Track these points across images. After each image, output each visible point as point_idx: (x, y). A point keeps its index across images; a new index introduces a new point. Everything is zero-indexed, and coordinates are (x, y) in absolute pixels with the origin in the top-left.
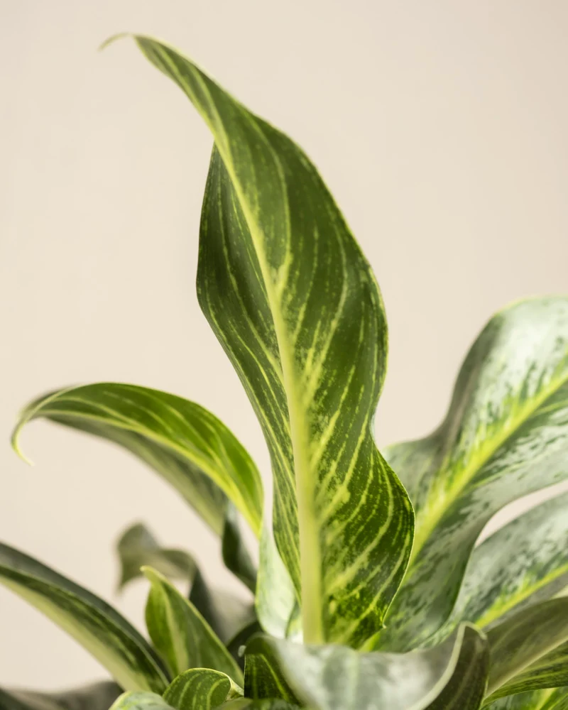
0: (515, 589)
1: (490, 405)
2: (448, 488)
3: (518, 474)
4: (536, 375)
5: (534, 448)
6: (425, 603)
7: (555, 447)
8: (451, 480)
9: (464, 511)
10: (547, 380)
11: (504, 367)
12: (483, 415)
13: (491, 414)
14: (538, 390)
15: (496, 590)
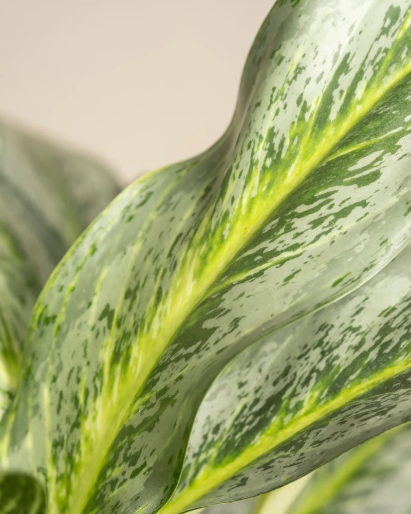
0: (299, 406)
1: (272, 133)
2: (199, 274)
3: (287, 270)
4: (345, 81)
5: (316, 223)
6: (145, 465)
7: (348, 223)
8: (204, 260)
9: (208, 324)
10: (360, 91)
11: (299, 70)
12: (260, 153)
13: (270, 152)
14: (344, 111)
15: (275, 402)
